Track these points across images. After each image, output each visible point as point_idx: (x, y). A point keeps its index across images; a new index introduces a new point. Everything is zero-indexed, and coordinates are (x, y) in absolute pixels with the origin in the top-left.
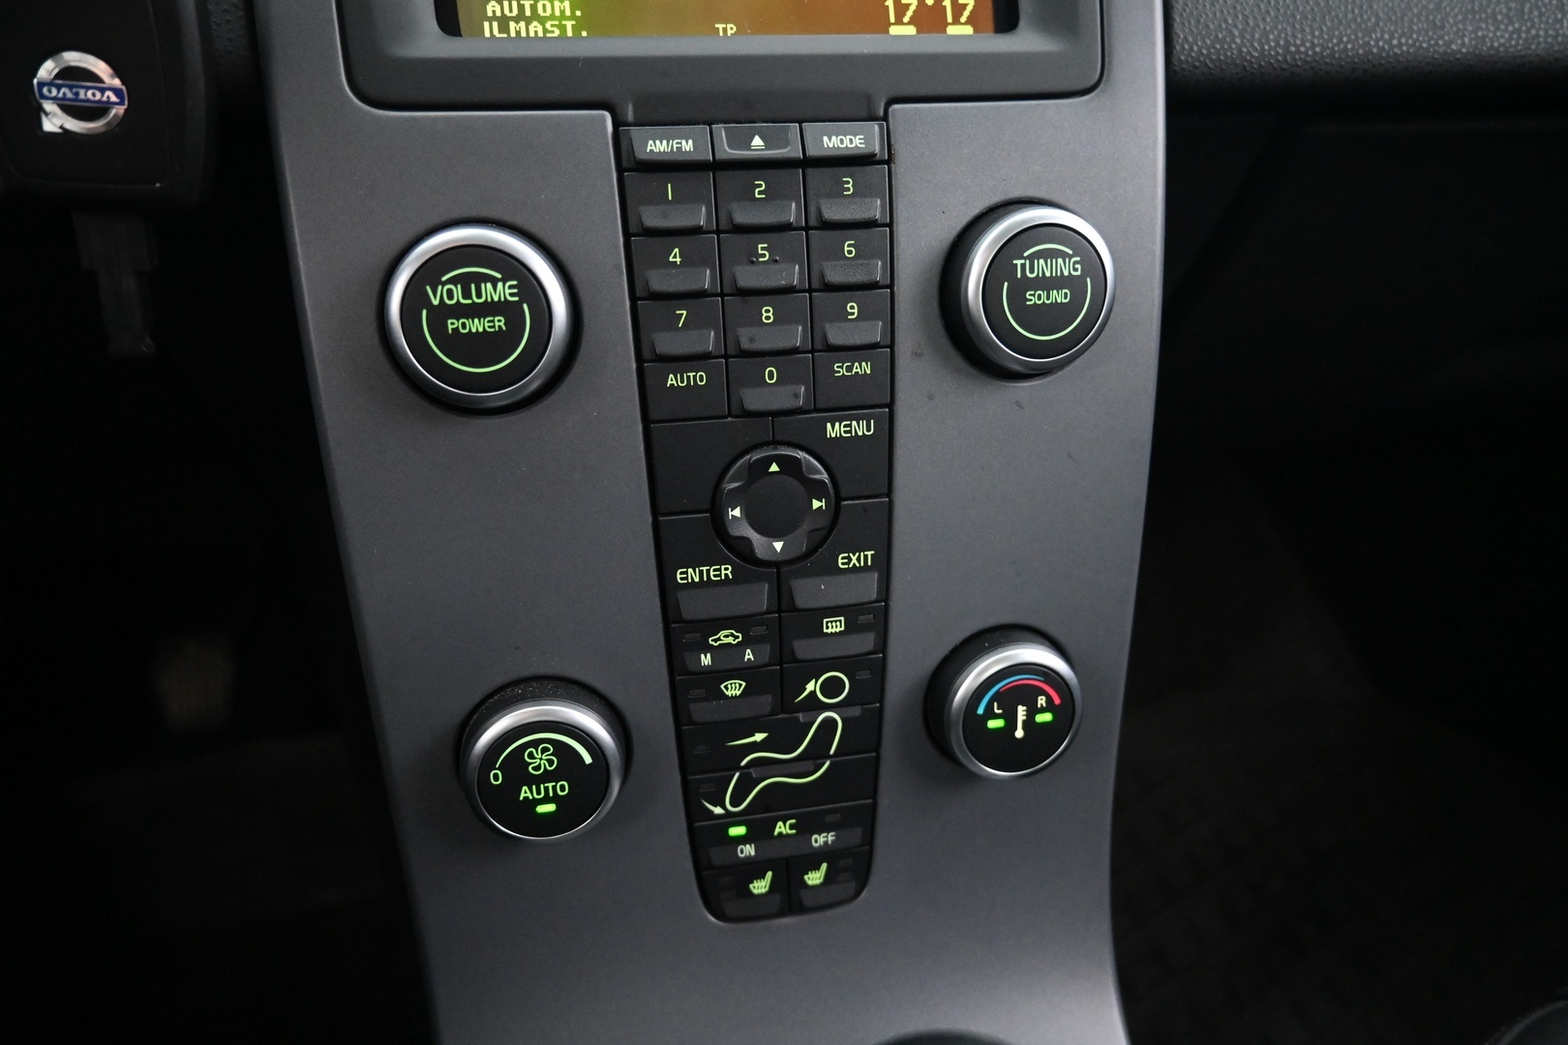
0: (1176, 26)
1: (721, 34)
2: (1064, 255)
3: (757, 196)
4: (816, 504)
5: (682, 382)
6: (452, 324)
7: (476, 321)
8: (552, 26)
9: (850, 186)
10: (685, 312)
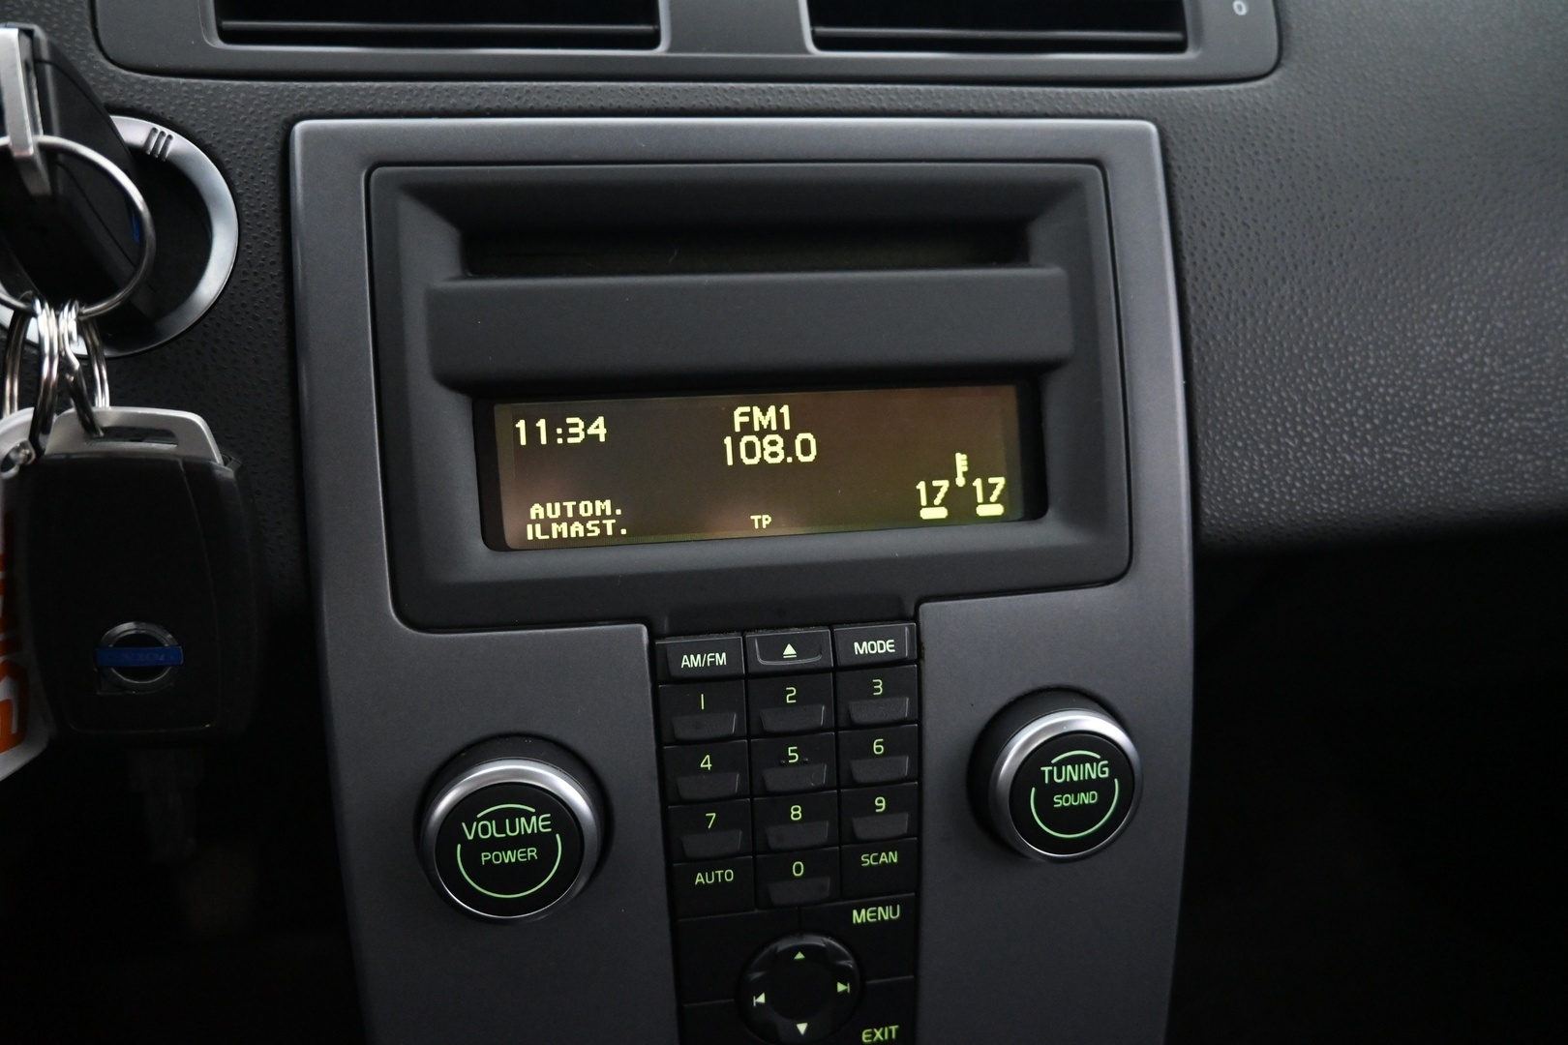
0: (1203, 503)
1: (757, 526)
2: (1091, 760)
3: (788, 701)
4: (841, 987)
5: (710, 879)
6: (485, 857)
7: (509, 852)
8: (593, 525)
9: (880, 687)
10: (714, 815)
